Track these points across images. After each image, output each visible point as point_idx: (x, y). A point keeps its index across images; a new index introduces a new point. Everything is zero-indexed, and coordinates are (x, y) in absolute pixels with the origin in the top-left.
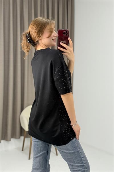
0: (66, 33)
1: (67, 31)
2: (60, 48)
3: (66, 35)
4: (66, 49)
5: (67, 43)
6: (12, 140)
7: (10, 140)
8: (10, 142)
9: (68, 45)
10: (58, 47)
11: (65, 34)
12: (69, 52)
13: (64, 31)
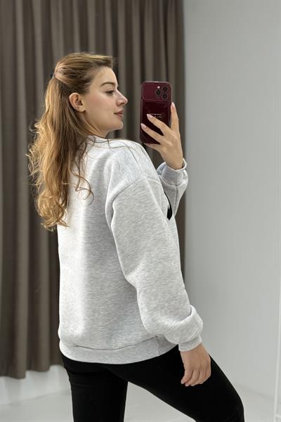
0: (165, 93)
1: (166, 88)
6: (28, 374)
7: (23, 377)
8: (22, 381)
10: (143, 126)
11: (162, 94)
12: (170, 143)
13: (159, 87)
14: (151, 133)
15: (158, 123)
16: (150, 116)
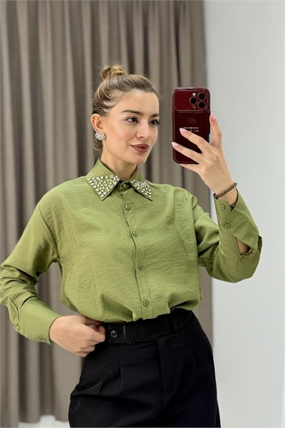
0: (202, 101)
1: (204, 96)
2: (181, 146)
3: (202, 105)
4: (199, 151)
5: (205, 133)
9: (207, 139)
10: (174, 144)
11: (198, 103)
13: (194, 94)
14: (186, 152)
15: (194, 138)
16: (183, 131)
